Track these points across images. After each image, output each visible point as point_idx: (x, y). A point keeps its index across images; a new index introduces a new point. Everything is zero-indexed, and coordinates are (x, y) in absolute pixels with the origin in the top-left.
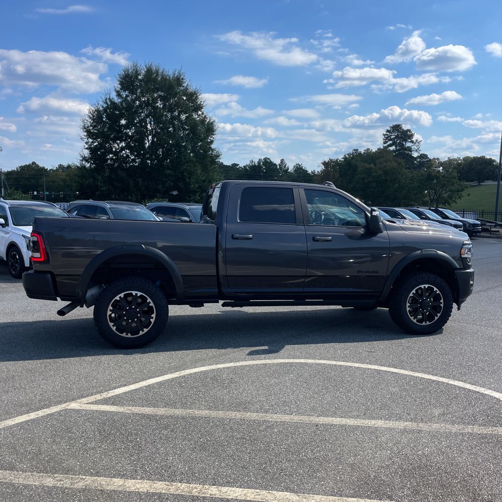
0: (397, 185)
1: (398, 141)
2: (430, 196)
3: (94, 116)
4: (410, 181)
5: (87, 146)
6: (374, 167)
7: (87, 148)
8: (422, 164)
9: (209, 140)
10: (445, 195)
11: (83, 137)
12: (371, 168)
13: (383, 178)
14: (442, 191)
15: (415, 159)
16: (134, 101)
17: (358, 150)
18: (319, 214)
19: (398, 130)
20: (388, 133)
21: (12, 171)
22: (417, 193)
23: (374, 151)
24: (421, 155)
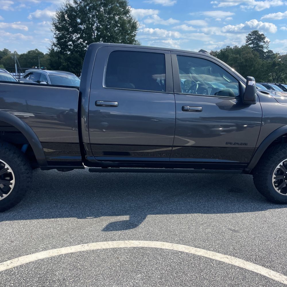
0: (253, 69)
1: (255, 42)
2: (273, 77)
3: (59, 16)
4: (261, 67)
5: (55, 36)
6: (239, 56)
7: (55, 38)
8: (268, 57)
9: (133, 34)
10: (283, 76)
11: (53, 30)
12: (237, 58)
13: (245, 64)
14: (281, 74)
15: (265, 53)
16: (85, 6)
17: (229, 46)
18: (194, 84)
19: (256, 34)
20: (250, 36)
21: (23, 54)
22: (265, 75)
23: (239, 47)
24: (269, 51)
